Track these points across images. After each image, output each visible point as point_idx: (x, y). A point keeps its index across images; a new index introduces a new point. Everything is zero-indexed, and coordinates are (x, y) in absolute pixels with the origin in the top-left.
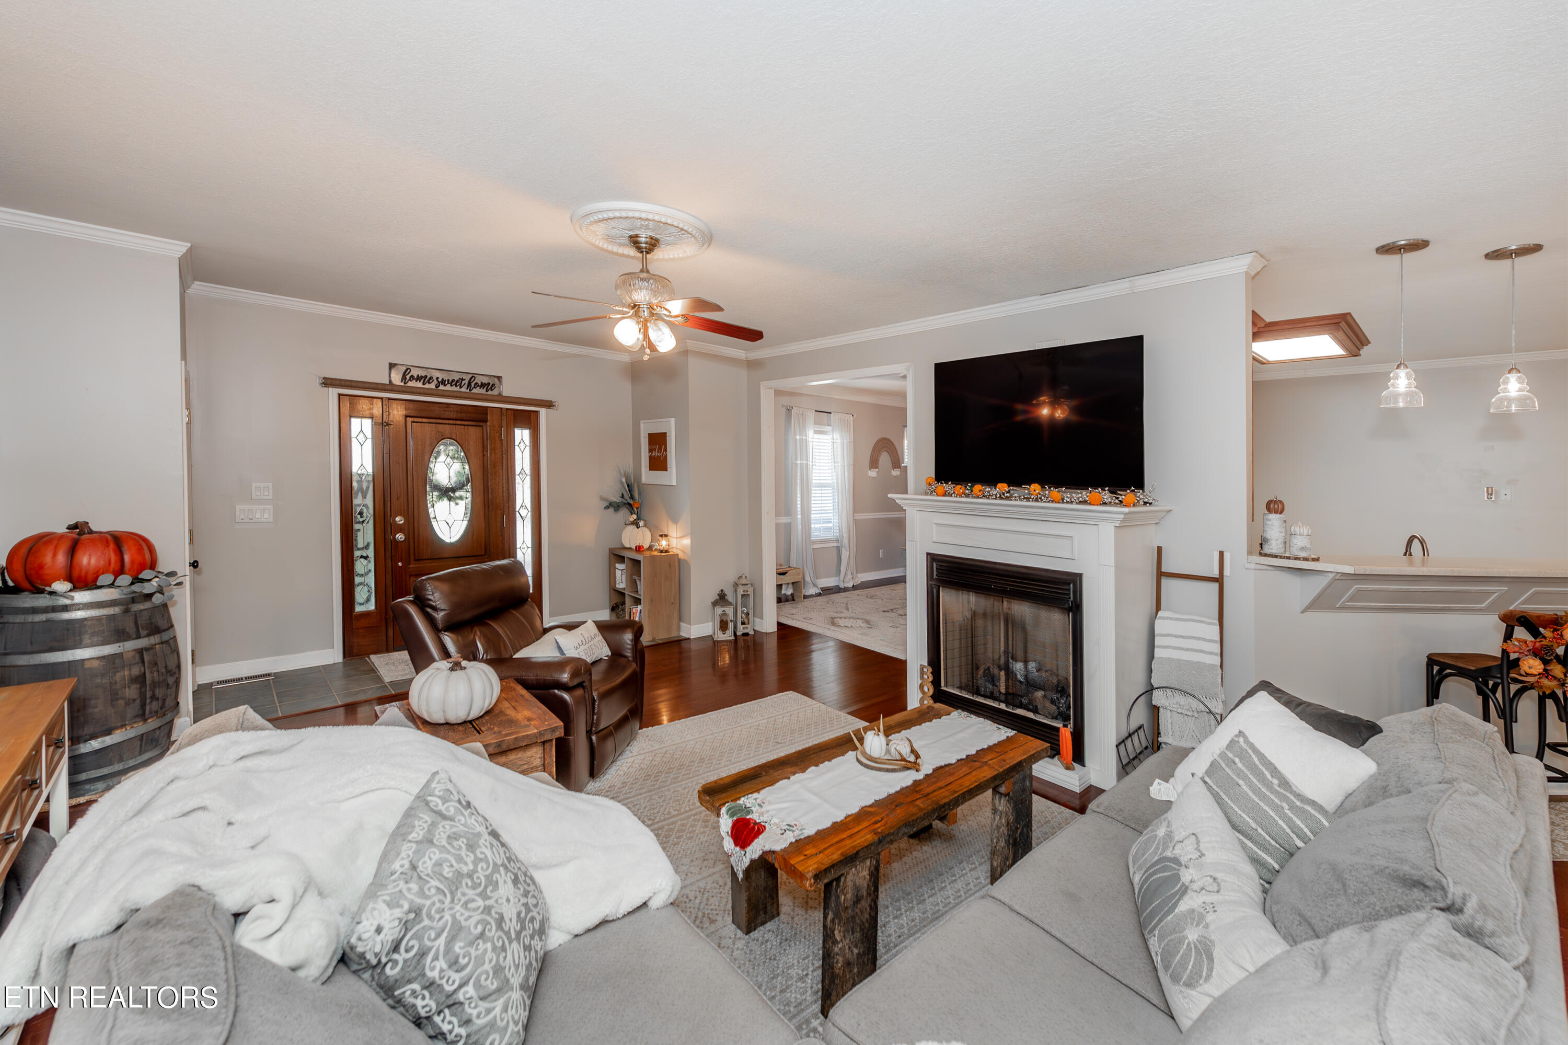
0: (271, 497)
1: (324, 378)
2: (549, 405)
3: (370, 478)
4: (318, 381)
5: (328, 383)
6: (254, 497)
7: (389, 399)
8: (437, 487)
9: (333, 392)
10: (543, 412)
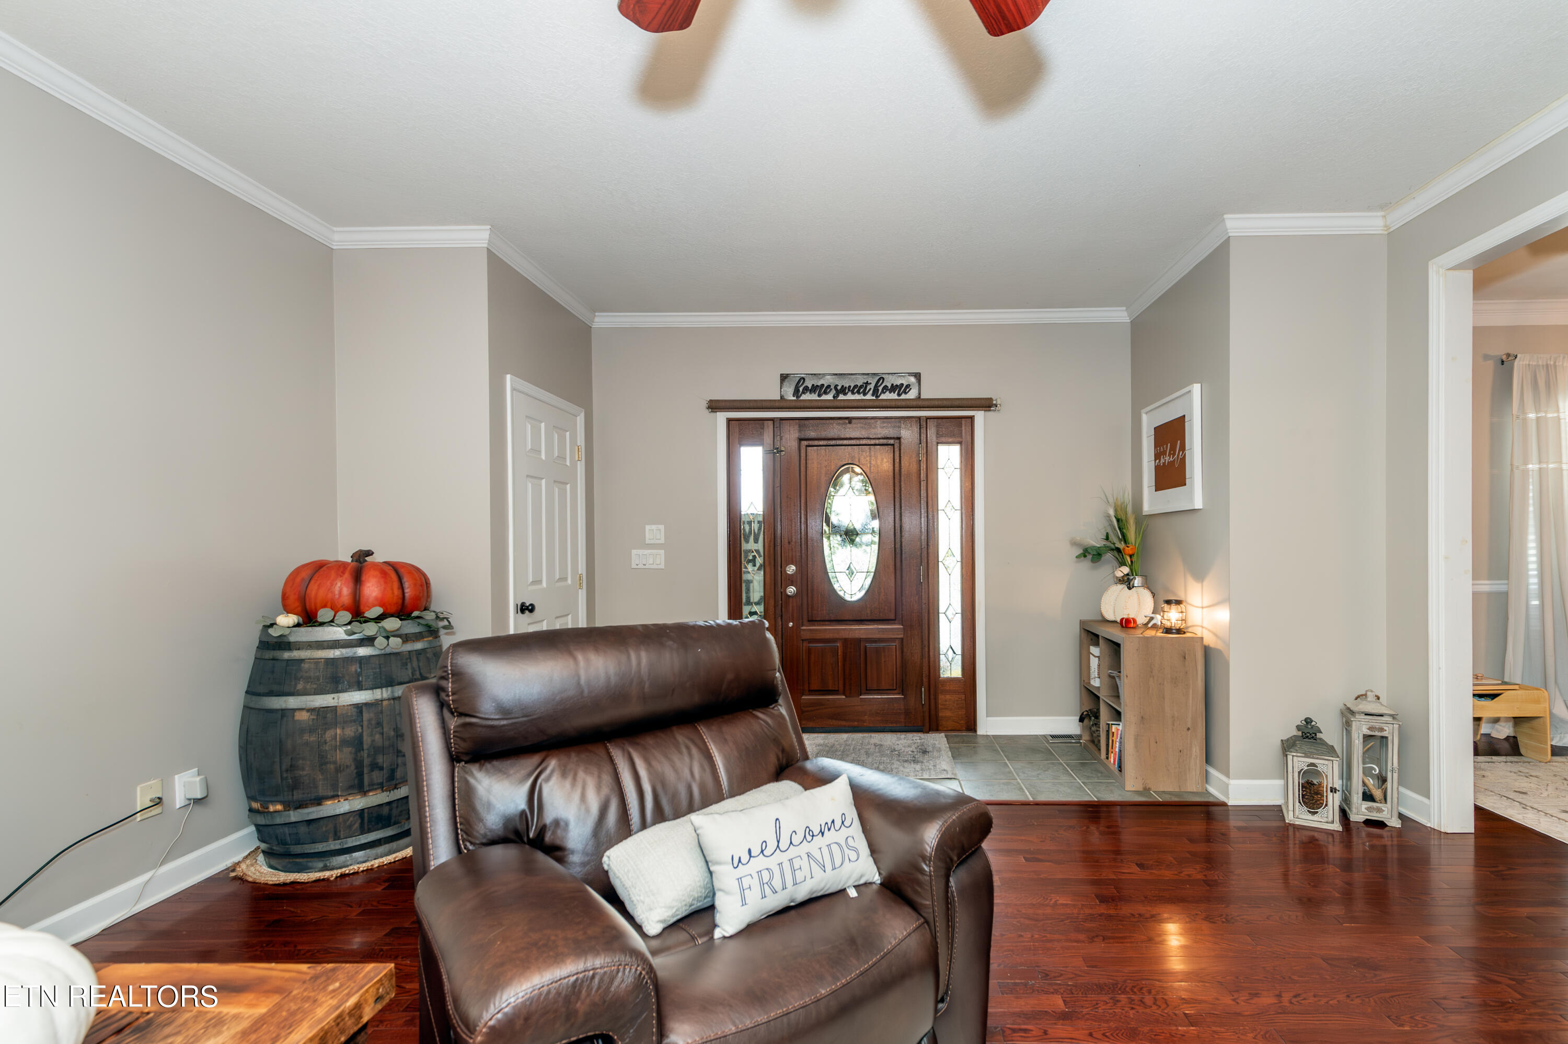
0: (662, 541)
1: (711, 401)
2: (987, 405)
3: (761, 519)
4: (705, 404)
5: (715, 406)
6: (647, 542)
7: (782, 419)
8: (835, 529)
9: (721, 418)
10: (979, 416)
